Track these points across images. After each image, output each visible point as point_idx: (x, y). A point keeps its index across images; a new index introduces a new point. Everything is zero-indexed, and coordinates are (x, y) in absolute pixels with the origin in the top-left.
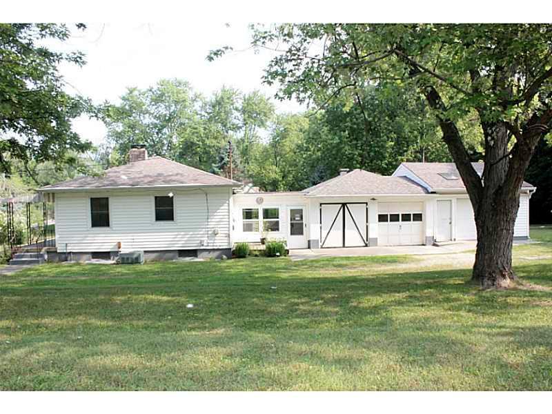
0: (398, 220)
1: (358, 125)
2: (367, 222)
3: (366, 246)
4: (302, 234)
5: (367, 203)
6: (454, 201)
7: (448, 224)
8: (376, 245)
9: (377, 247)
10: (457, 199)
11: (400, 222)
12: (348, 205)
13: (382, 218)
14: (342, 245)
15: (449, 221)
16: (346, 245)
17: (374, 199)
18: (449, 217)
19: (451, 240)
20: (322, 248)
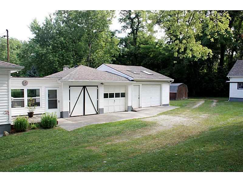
0: (114, 97)
1: (57, 44)
2: (98, 98)
3: (97, 114)
4: (56, 107)
5: (97, 86)
6: (141, 85)
7: (138, 98)
8: (103, 113)
9: (103, 114)
10: (142, 84)
11: (115, 98)
12: (86, 87)
13: (106, 96)
14: (83, 115)
15: (138, 97)
16: (85, 114)
17: (102, 84)
18: (138, 95)
19: (139, 107)
20: (70, 117)
